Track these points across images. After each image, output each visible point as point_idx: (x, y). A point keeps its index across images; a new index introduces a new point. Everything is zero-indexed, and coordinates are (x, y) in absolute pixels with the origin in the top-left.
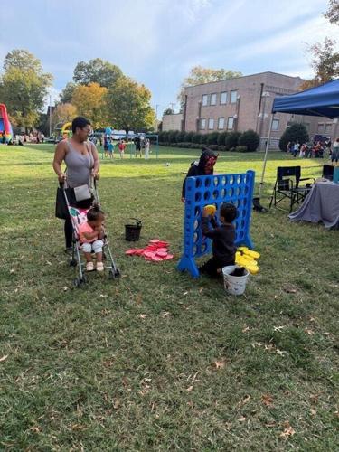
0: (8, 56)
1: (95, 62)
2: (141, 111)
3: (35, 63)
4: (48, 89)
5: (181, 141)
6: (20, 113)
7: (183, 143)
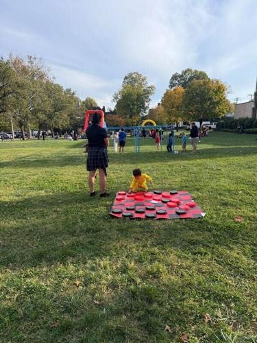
0: (126, 78)
1: (186, 72)
2: (214, 103)
3: (143, 80)
4: (150, 97)
5: (250, 127)
6: (128, 116)
7: (251, 130)
